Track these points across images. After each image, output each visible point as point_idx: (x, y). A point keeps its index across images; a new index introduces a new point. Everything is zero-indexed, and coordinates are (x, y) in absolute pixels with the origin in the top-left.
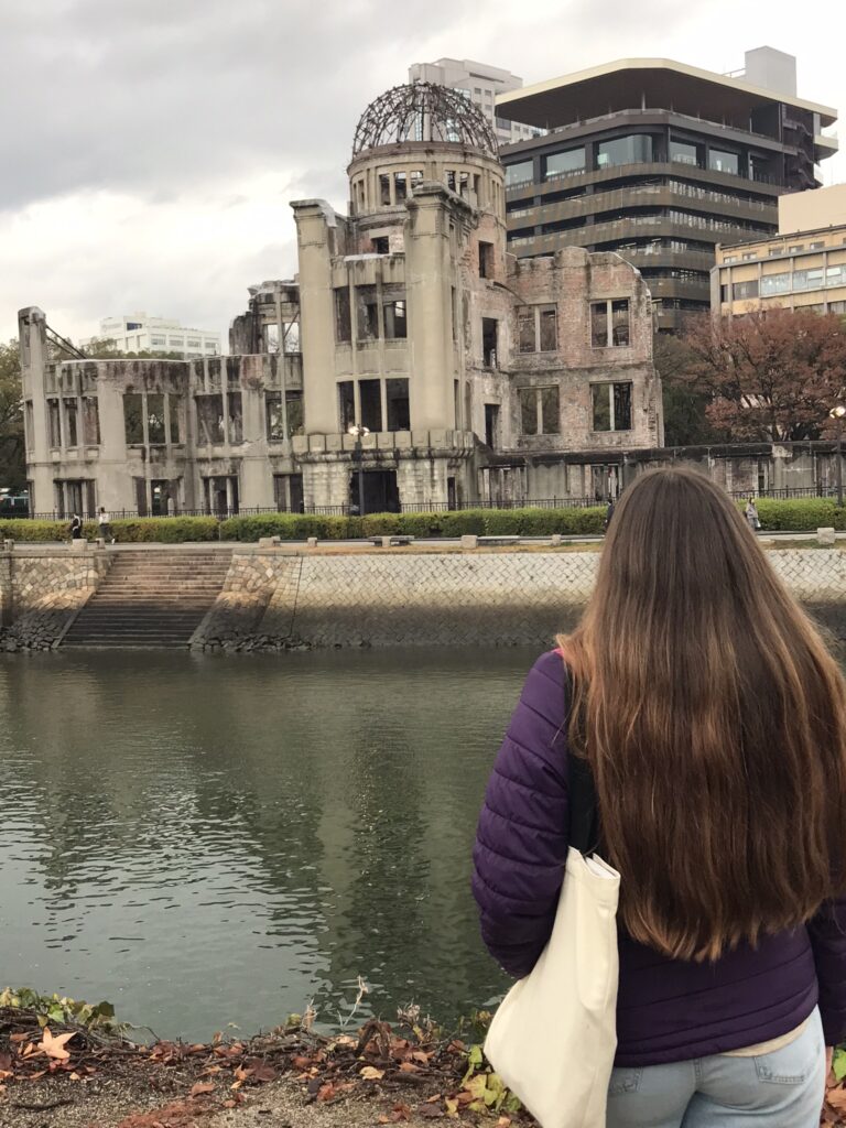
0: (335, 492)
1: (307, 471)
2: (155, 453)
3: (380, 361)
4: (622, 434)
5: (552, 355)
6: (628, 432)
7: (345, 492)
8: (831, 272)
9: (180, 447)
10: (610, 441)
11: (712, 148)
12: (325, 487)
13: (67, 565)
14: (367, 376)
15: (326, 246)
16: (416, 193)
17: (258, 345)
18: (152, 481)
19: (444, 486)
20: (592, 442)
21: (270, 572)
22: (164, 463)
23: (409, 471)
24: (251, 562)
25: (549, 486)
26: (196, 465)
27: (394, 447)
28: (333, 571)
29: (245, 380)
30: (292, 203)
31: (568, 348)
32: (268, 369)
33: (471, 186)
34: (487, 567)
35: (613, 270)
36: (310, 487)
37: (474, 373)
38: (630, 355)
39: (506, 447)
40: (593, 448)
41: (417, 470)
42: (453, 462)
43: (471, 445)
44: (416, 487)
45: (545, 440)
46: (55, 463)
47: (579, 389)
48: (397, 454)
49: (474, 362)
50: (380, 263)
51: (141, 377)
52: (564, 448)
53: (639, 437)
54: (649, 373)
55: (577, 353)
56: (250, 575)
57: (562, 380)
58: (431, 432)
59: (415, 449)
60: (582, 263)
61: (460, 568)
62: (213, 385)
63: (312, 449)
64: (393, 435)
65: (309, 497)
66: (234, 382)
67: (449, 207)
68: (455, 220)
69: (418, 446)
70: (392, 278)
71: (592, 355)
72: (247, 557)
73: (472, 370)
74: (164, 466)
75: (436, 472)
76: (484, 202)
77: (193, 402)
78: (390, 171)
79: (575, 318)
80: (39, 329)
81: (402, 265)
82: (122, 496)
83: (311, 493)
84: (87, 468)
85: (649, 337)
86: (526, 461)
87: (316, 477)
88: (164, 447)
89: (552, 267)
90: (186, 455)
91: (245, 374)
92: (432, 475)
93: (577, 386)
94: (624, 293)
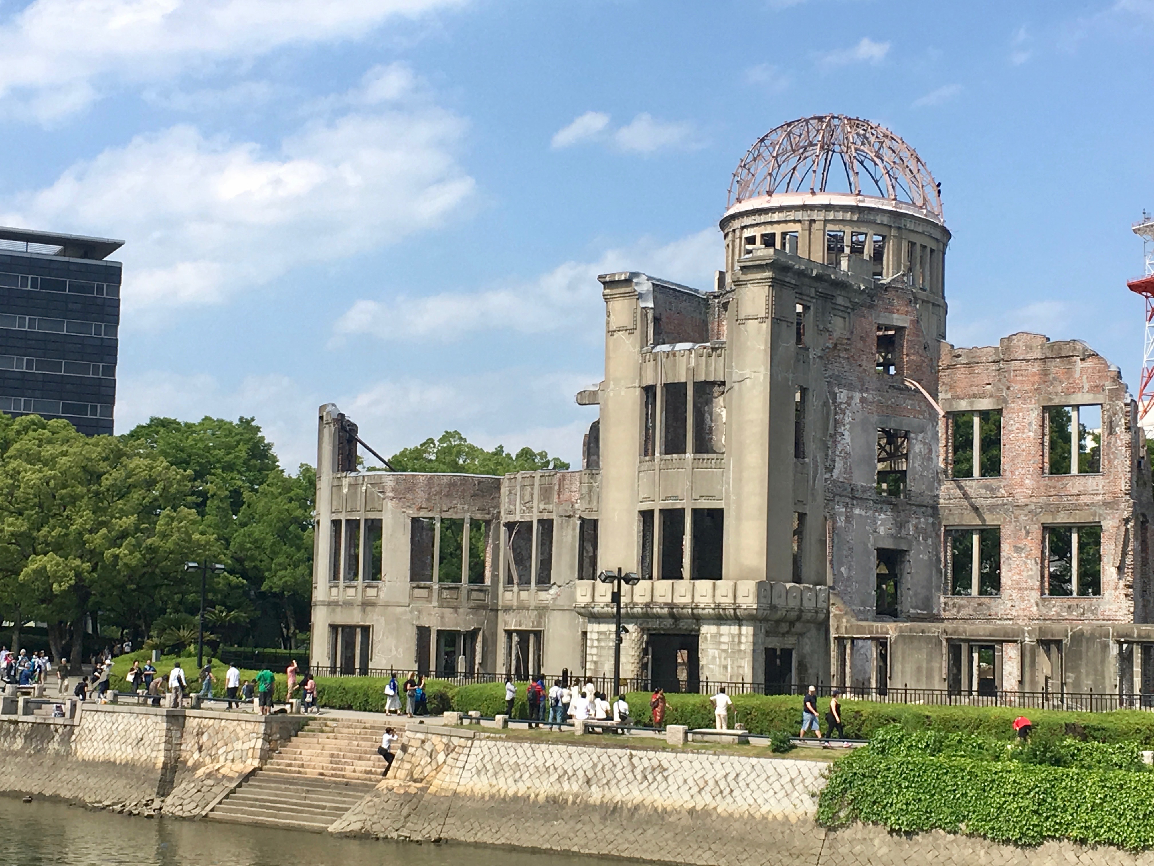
0: (626, 659)
1: (593, 629)
2: (447, 595)
3: (686, 485)
4: (1087, 600)
5: (994, 482)
6: (1094, 600)
7: (637, 661)
9: (482, 590)
10: (1070, 612)
13: (238, 729)
14: (670, 504)
15: (637, 332)
16: (743, 264)
18: (439, 632)
19: (754, 660)
20: (1044, 611)
21: (441, 757)
22: (456, 608)
23: (711, 636)
24: (423, 742)
25: (919, 669)
26: (500, 613)
27: (693, 602)
28: (503, 761)
29: (560, 503)
30: (600, 277)
31: (1017, 473)
32: (584, 491)
33: (868, 251)
34: (681, 771)
35: (1080, 364)
36: (594, 651)
37: (853, 505)
38: (1101, 487)
39: (919, 611)
40: (1044, 619)
41: (721, 635)
42: (784, 627)
43: (822, 605)
44: (720, 658)
45: (980, 605)
46: (333, 602)
47: (1028, 533)
48: (695, 611)
49: (852, 489)
50: (693, 355)
51: (436, 495)
52: (1005, 617)
53: (1111, 607)
54: (1126, 515)
55: (1027, 481)
56: (419, 759)
57: (1005, 519)
58: (738, 583)
59: (718, 606)
60: (1037, 354)
61: (649, 770)
62: (525, 508)
63: (597, 599)
64: (694, 586)
65: (593, 664)
66: (547, 506)
67: (793, 281)
68: (812, 298)
69: (721, 601)
70: (707, 374)
71: (1047, 485)
72: (420, 736)
73: (848, 500)
74: (456, 612)
75: (743, 639)
76: (891, 271)
77: (503, 529)
78: (757, 232)
79: (1026, 431)
80: (330, 431)
81: (722, 358)
82: (401, 650)
83: (595, 658)
84: (364, 611)
85: (1128, 463)
86: (890, 632)
87: (602, 637)
88: (458, 588)
89: (997, 358)
90: (488, 600)
91: (559, 495)
92: (740, 643)
93: (1025, 527)
94: (1094, 399)
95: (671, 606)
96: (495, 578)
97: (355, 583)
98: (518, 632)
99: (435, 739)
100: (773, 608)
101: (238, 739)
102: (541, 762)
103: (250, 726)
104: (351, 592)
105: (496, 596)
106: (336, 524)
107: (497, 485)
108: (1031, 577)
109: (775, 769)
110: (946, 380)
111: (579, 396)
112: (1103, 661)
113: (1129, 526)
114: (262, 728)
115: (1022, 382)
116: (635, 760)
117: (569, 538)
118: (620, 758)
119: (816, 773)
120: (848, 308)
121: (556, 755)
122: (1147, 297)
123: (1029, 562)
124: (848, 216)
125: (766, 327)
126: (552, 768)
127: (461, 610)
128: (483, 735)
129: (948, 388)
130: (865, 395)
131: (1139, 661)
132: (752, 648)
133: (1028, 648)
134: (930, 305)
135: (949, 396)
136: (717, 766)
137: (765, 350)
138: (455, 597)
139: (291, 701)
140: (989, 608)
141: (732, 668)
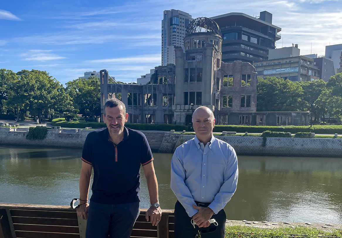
0: (182, 119)
1: (175, 114)
2: (135, 108)
3: (195, 87)
4: (248, 108)
6: (249, 107)
7: (184, 119)
8: (282, 69)
9: (140, 106)
10: (245, 110)
11: (251, 37)
12: (179, 118)
14: (192, 91)
15: (183, 58)
17: (157, 82)
18: (134, 115)
20: (240, 109)
22: (136, 110)
32: (164, 88)
38: (251, 88)
50: (196, 63)
52: (233, 111)
53: (252, 109)
55: (238, 87)
56: (169, 139)
57: (234, 94)
60: (241, 65)
62: (149, 91)
63: (177, 108)
66: (155, 91)
70: (199, 66)
71: (241, 88)
79: (238, 78)
87: (177, 115)
88: (137, 106)
89: (233, 65)
91: (158, 89)
96: (142, 104)
107: (142, 87)
108: (238, 104)
115: (238, 70)
117: (160, 97)
123: (238, 101)
140: (230, 109)
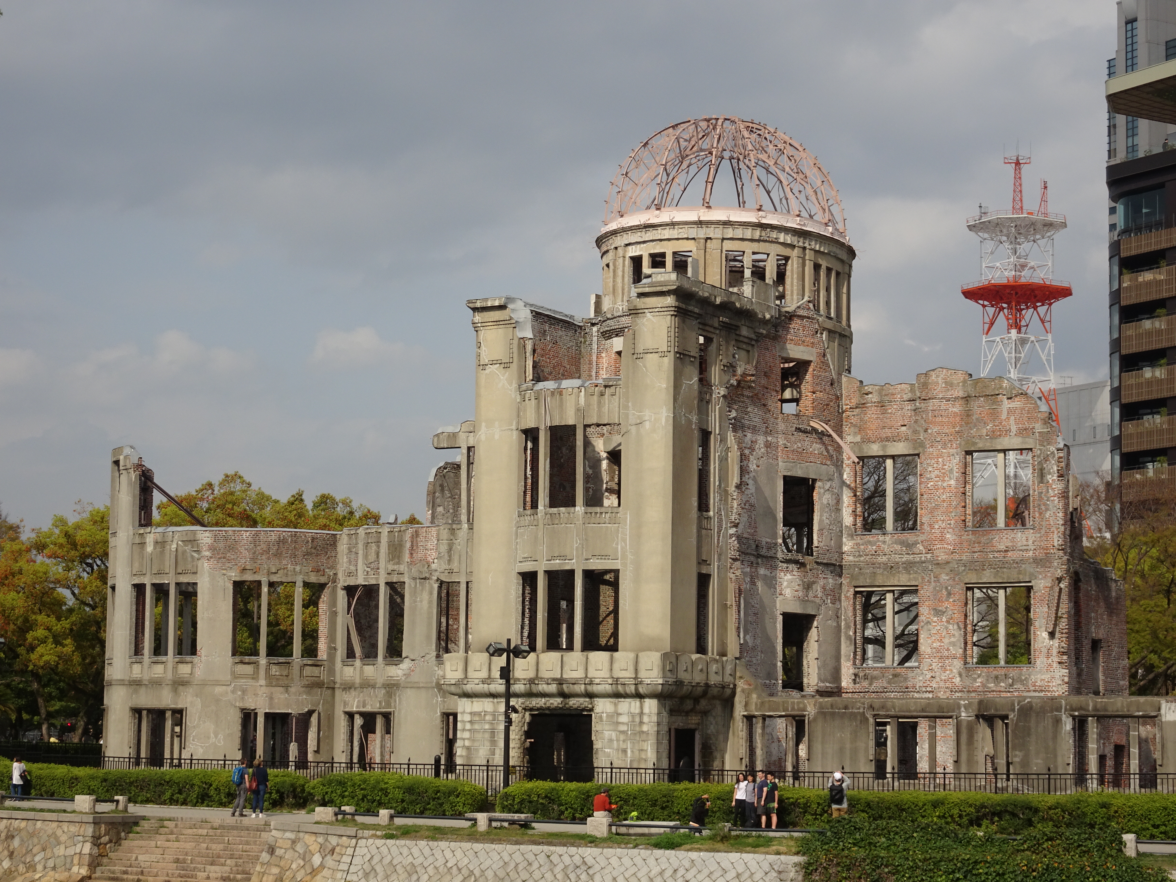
1: (465, 709)
2: (275, 670)
4: (1016, 670)
5: (910, 537)
6: (1026, 668)
9: (317, 665)
10: (997, 682)
13: (59, 832)
14: (557, 565)
15: (514, 366)
16: (641, 290)
18: (266, 714)
19: (659, 743)
20: (968, 682)
21: (317, 860)
22: (287, 687)
23: (607, 716)
24: (294, 842)
25: (842, 750)
26: (338, 693)
27: (586, 677)
28: (395, 862)
29: (412, 563)
30: (469, 302)
31: (937, 527)
32: (444, 548)
33: (771, 274)
34: (609, 869)
35: (1006, 404)
36: (467, 735)
37: (758, 564)
38: (1030, 542)
39: (828, 685)
40: (969, 691)
41: (619, 714)
42: (689, 704)
43: (728, 679)
44: (618, 740)
45: (895, 676)
46: (134, 681)
47: (949, 594)
48: (589, 688)
49: (757, 546)
50: (583, 393)
51: (262, 554)
52: (924, 689)
53: (1043, 677)
54: (1059, 573)
55: (948, 536)
56: (290, 862)
57: (923, 578)
58: (640, 654)
59: (616, 681)
60: (959, 392)
61: (571, 868)
62: (369, 569)
63: (471, 674)
64: (587, 658)
65: (465, 750)
66: (396, 567)
67: (696, 310)
68: (715, 328)
69: (620, 676)
70: (599, 416)
71: (970, 540)
72: (289, 835)
73: (752, 559)
74: (287, 691)
75: (646, 719)
76: (795, 297)
77: (342, 595)
78: (644, 251)
79: (946, 479)
80: (130, 480)
81: (616, 398)
82: (221, 736)
83: (467, 743)
84: (175, 690)
85: (1061, 515)
86: (809, 709)
87: (477, 718)
88: (289, 663)
89: (914, 397)
90: (324, 677)
91: (412, 554)
92: (641, 723)
93: (946, 588)
94: (1023, 443)
95: (560, 682)
96: (332, 650)
97: (163, 658)
98: (362, 714)
99: (309, 839)
100: (679, 683)
101: (59, 843)
102: (440, 862)
103: (73, 829)
104: (159, 669)
105: (332, 671)
106: (139, 589)
107: (333, 542)
108: (953, 644)
109: (719, 863)
110: (853, 420)
111: (436, 439)
112: (1055, 737)
113: (1062, 585)
114: (90, 830)
115: (941, 423)
116: (555, 858)
117: (425, 604)
118: (536, 855)
119: (766, 868)
120: (751, 339)
121: (459, 854)
122: (984, 306)
123: (951, 627)
124: (748, 233)
125: (668, 362)
126: (455, 868)
127: (292, 690)
128: (367, 833)
129: (857, 430)
130: (769, 439)
131: (1095, 736)
132: (656, 729)
133: (964, 724)
134: (837, 336)
135: (858, 439)
136: (651, 861)
137: (667, 389)
138: (285, 673)
139: (116, 798)
140: (906, 679)
141: (632, 751)
